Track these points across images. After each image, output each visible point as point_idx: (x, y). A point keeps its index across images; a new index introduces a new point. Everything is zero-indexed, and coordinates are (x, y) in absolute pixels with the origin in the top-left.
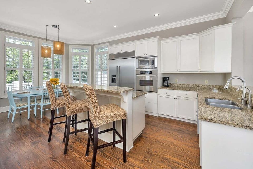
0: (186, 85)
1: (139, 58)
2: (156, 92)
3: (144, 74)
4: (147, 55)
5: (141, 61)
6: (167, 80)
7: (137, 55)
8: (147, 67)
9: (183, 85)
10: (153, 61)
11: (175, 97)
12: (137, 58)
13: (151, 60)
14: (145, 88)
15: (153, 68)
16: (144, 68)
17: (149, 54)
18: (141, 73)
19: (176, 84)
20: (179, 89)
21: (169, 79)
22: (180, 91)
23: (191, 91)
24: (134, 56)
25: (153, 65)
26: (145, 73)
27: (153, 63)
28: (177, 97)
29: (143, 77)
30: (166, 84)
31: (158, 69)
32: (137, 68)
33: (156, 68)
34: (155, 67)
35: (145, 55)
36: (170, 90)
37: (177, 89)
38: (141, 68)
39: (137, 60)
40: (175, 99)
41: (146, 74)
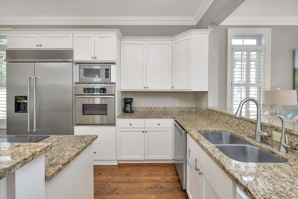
0: (155, 108)
1: (80, 63)
2: (114, 124)
3: (92, 94)
4: (96, 60)
5: (84, 69)
6: (130, 103)
7: (77, 57)
8: (97, 82)
9: (151, 108)
10: (107, 71)
11: (143, 130)
12: (78, 63)
13: (104, 70)
14: (94, 119)
15: (107, 83)
16: (91, 83)
17: (101, 58)
18: (84, 92)
19: (142, 108)
20: (149, 117)
21: (132, 101)
22: (150, 119)
23: (165, 118)
24: (71, 58)
25: (107, 77)
26: (94, 92)
27: (107, 75)
28: (146, 130)
29: (91, 99)
30: (128, 109)
31: (116, 85)
32: (77, 83)
33: (113, 83)
34: (112, 81)
35: (93, 60)
36: (136, 119)
37: (147, 117)
38: (86, 83)
39: (78, 66)
40: (143, 132)
41: (95, 94)
